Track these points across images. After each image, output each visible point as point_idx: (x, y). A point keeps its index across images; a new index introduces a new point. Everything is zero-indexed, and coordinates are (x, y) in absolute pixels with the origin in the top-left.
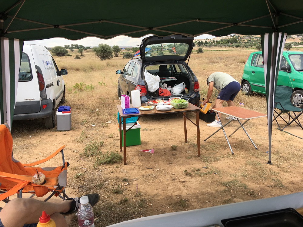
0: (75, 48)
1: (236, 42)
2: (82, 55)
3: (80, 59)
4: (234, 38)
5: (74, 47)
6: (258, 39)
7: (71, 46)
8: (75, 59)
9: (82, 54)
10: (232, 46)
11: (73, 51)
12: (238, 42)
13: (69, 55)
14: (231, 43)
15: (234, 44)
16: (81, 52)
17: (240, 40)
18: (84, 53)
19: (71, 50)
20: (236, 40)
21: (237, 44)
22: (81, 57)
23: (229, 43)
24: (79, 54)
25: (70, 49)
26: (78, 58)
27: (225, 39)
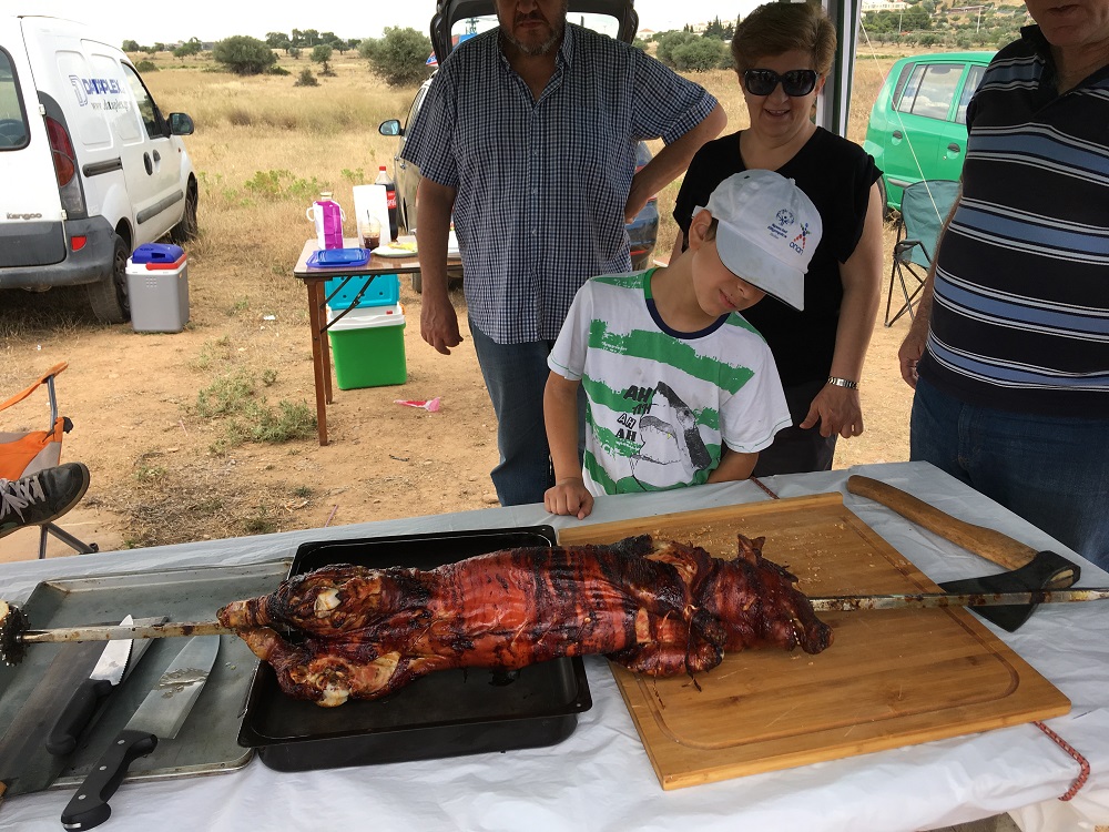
0: (306, 46)
1: (926, 26)
2: (327, 72)
3: (317, 85)
4: (918, 10)
5: (302, 40)
6: (1012, 14)
7: (291, 38)
8: (297, 84)
9: (326, 66)
10: (907, 41)
11: (296, 55)
12: (933, 24)
13: (279, 72)
14: (906, 27)
15: (918, 33)
16: (322, 57)
17: (940, 17)
18: (338, 61)
19: (292, 52)
20: (927, 18)
21: (928, 35)
22: (320, 80)
23: (896, 27)
24: (315, 68)
25: (286, 47)
26: (307, 80)
27: (882, 12)
